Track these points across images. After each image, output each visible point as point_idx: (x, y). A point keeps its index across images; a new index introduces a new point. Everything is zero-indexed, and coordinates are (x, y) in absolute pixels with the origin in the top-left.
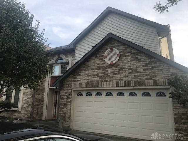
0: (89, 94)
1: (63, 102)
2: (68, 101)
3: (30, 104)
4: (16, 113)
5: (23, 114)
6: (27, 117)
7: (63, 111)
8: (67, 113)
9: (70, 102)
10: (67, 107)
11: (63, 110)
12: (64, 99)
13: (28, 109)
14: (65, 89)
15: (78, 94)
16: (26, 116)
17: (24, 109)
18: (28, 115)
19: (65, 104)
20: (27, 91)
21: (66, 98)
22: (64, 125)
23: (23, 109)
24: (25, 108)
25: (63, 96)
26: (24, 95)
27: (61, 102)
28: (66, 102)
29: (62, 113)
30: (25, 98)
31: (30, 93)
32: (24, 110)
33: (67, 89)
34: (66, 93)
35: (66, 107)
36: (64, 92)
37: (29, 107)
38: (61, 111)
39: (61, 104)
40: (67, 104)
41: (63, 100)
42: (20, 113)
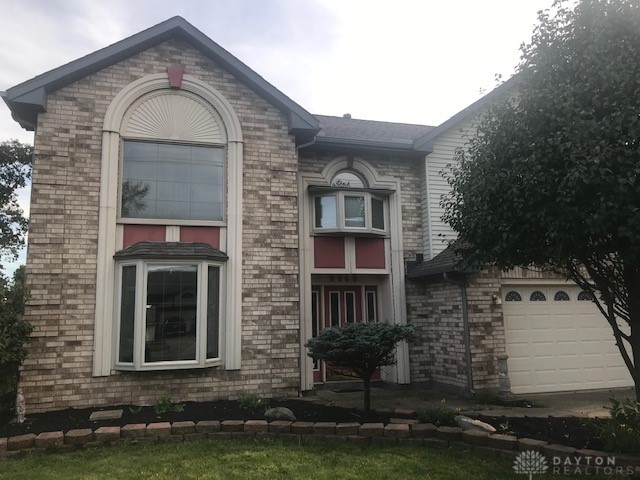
0: (537, 296)
1: (481, 320)
2: (495, 315)
3: (288, 335)
4: (209, 379)
5: (254, 377)
6: (283, 385)
7: (483, 346)
8: (496, 350)
9: (500, 319)
10: (494, 333)
11: (483, 342)
12: (481, 311)
13: (283, 356)
14: (479, 281)
15: (507, 297)
16: (274, 386)
17: (259, 356)
18: (285, 380)
19: (487, 325)
20: (266, 281)
21: (488, 307)
22: (492, 386)
23: (255, 358)
24: (260, 352)
25: (478, 303)
26: (246, 299)
27: (475, 320)
28: (489, 320)
29: (480, 351)
30: (255, 313)
31: (283, 290)
32: (255, 362)
33: (486, 281)
34: (486, 294)
35: (490, 333)
36: (480, 290)
37: (288, 346)
38: (477, 347)
39: (475, 326)
40: (493, 324)
41: (478, 315)
42: (234, 374)
